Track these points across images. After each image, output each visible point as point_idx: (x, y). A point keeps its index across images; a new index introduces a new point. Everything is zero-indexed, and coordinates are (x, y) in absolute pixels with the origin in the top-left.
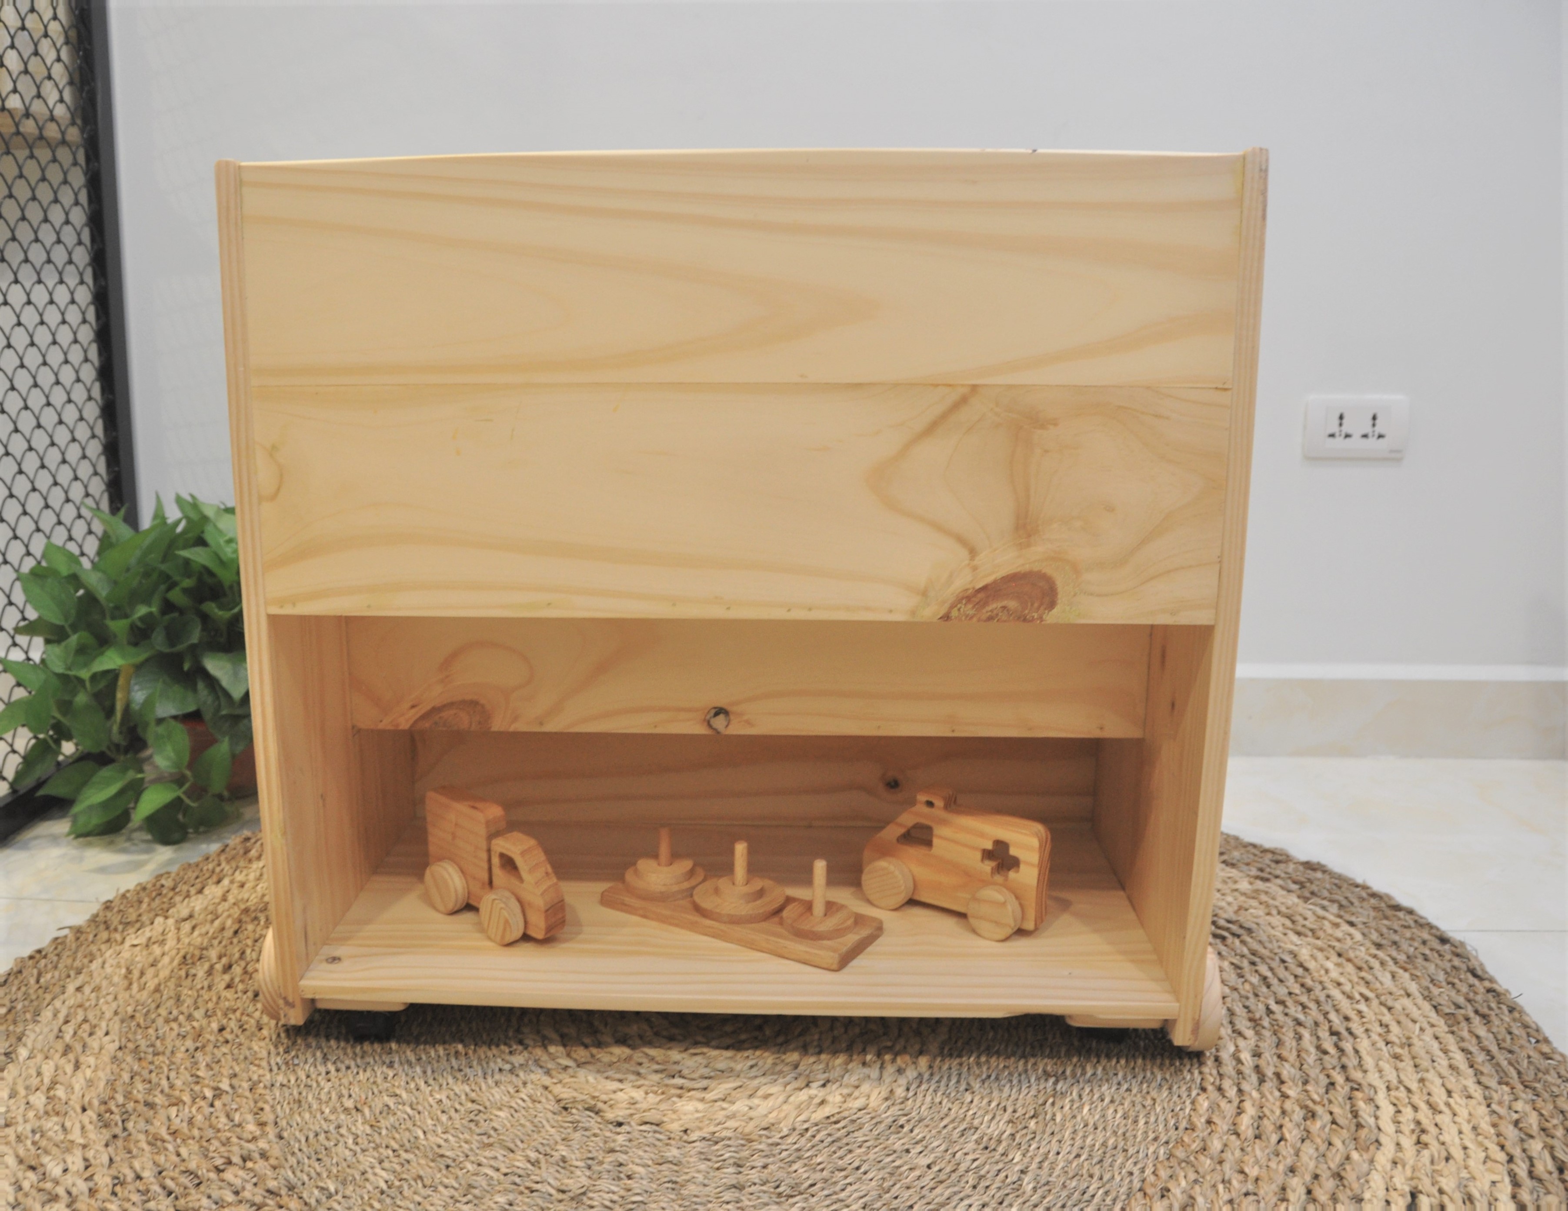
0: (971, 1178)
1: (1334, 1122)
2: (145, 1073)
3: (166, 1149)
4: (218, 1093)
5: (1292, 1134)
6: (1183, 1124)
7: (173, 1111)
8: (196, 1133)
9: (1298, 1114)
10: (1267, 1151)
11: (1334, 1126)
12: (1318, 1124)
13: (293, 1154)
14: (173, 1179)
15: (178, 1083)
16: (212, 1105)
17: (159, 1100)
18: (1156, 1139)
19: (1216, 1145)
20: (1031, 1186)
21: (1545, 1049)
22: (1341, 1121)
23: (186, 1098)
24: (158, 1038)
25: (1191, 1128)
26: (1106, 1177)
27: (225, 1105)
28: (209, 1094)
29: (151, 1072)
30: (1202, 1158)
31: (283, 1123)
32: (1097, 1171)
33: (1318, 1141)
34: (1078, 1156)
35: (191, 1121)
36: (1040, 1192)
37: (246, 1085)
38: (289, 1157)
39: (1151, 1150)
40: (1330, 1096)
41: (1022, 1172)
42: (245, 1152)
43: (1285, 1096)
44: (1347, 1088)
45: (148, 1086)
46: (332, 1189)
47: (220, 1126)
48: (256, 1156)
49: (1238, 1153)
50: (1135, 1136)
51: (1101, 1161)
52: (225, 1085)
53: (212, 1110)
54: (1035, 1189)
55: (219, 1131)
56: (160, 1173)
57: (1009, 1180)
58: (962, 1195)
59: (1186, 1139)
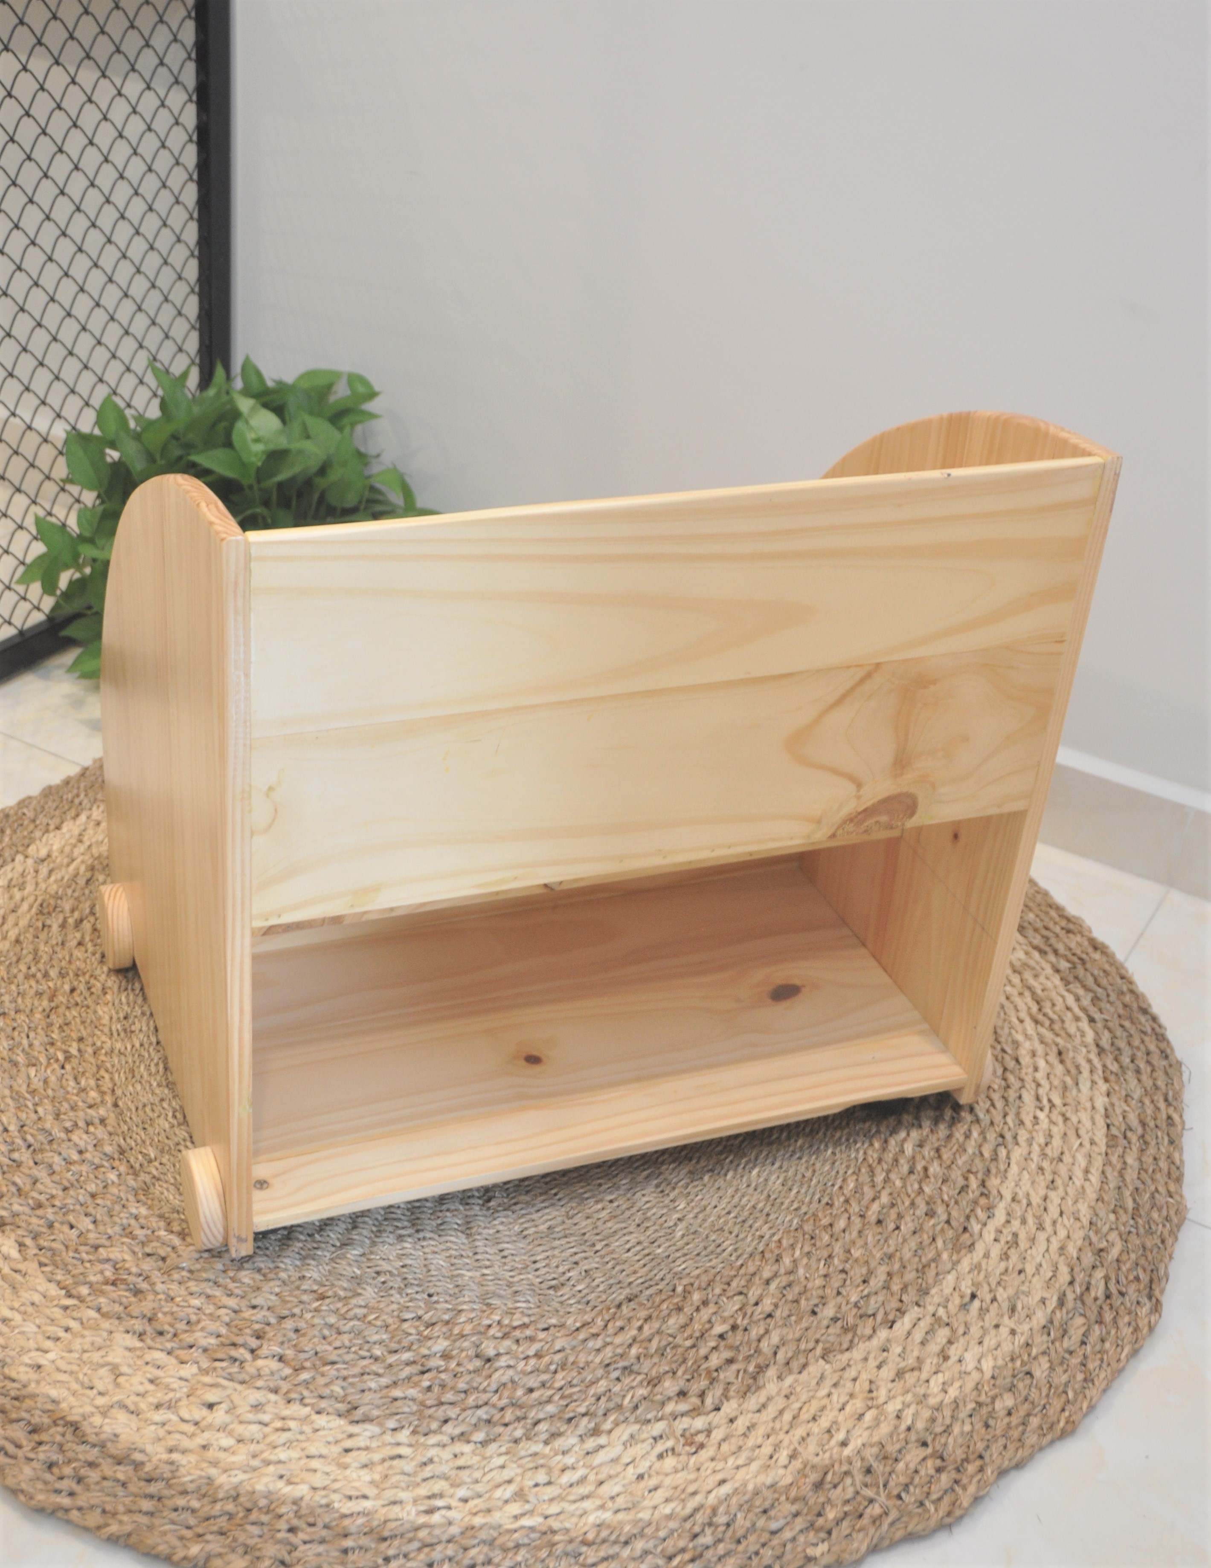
0: (638, 1218)
1: (948, 1222)
2: (9, 1030)
3: (26, 1106)
4: (68, 1057)
5: (907, 1226)
6: (826, 1200)
7: (32, 1071)
8: (50, 1092)
9: (922, 1208)
10: (879, 1237)
11: (946, 1226)
12: (932, 1222)
13: (125, 1122)
14: (32, 1135)
15: (36, 1043)
16: (63, 1067)
17: (21, 1059)
18: (796, 1210)
19: (842, 1223)
20: (680, 1233)
21: (1172, 1187)
22: (954, 1223)
23: (43, 1059)
24: (19, 993)
25: (829, 1205)
26: (741, 1236)
27: (73, 1069)
28: (61, 1056)
29: (14, 1029)
30: (824, 1233)
31: (119, 1092)
32: (736, 1231)
33: (925, 1236)
34: (729, 1213)
35: (46, 1082)
36: (685, 1240)
37: (90, 1050)
38: (122, 1124)
39: (788, 1219)
40: (959, 1198)
41: (679, 1219)
42: (88, 1119)
43: (921, 1191)
44: (977, 1193)
45: (11, 1042)
46: (152, 1156)
47: (69, 1089)
48: (97, 1121)
49: (855, 1234)
50: (782, 1203)
51: (744, 1221)
52: (74, 1051)
53: (63, 1071)
54: (683, 1236)
55: (68, 1093)
56: (22, 1126)
57: (666, 1225)
58: (625, 1231)
59: (820, 1214)
